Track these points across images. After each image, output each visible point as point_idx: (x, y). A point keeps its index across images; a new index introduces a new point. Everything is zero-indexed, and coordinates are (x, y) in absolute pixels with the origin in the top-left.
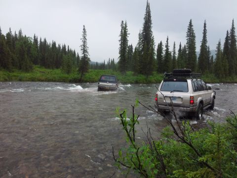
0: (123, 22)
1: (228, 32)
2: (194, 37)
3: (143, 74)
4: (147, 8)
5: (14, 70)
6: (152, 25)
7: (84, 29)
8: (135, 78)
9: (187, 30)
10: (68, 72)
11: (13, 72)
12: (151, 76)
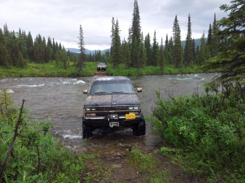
0: (113, 18)
1: (210, 25)
2: (180, 31)
3: (134, 67)
4: (135, 5)
5: (10, 66)
6: (140, 21)
7: (81, 28)
8: (127, 71)
9: (173, 25)
10: (65, 67)
11: (10, 68)
12: (142, 69)
